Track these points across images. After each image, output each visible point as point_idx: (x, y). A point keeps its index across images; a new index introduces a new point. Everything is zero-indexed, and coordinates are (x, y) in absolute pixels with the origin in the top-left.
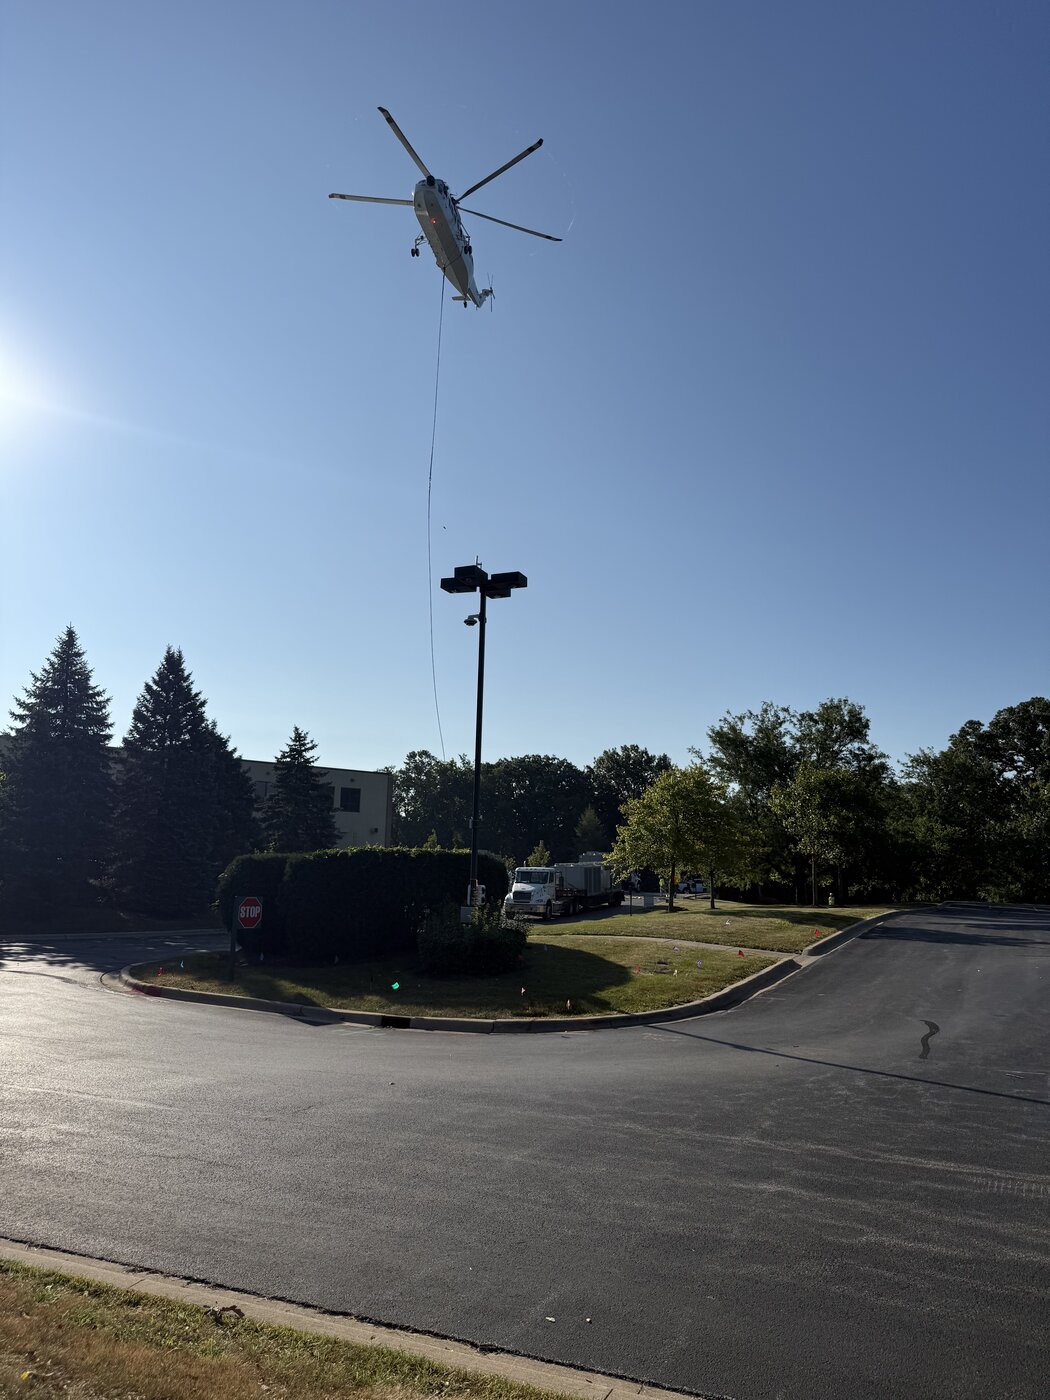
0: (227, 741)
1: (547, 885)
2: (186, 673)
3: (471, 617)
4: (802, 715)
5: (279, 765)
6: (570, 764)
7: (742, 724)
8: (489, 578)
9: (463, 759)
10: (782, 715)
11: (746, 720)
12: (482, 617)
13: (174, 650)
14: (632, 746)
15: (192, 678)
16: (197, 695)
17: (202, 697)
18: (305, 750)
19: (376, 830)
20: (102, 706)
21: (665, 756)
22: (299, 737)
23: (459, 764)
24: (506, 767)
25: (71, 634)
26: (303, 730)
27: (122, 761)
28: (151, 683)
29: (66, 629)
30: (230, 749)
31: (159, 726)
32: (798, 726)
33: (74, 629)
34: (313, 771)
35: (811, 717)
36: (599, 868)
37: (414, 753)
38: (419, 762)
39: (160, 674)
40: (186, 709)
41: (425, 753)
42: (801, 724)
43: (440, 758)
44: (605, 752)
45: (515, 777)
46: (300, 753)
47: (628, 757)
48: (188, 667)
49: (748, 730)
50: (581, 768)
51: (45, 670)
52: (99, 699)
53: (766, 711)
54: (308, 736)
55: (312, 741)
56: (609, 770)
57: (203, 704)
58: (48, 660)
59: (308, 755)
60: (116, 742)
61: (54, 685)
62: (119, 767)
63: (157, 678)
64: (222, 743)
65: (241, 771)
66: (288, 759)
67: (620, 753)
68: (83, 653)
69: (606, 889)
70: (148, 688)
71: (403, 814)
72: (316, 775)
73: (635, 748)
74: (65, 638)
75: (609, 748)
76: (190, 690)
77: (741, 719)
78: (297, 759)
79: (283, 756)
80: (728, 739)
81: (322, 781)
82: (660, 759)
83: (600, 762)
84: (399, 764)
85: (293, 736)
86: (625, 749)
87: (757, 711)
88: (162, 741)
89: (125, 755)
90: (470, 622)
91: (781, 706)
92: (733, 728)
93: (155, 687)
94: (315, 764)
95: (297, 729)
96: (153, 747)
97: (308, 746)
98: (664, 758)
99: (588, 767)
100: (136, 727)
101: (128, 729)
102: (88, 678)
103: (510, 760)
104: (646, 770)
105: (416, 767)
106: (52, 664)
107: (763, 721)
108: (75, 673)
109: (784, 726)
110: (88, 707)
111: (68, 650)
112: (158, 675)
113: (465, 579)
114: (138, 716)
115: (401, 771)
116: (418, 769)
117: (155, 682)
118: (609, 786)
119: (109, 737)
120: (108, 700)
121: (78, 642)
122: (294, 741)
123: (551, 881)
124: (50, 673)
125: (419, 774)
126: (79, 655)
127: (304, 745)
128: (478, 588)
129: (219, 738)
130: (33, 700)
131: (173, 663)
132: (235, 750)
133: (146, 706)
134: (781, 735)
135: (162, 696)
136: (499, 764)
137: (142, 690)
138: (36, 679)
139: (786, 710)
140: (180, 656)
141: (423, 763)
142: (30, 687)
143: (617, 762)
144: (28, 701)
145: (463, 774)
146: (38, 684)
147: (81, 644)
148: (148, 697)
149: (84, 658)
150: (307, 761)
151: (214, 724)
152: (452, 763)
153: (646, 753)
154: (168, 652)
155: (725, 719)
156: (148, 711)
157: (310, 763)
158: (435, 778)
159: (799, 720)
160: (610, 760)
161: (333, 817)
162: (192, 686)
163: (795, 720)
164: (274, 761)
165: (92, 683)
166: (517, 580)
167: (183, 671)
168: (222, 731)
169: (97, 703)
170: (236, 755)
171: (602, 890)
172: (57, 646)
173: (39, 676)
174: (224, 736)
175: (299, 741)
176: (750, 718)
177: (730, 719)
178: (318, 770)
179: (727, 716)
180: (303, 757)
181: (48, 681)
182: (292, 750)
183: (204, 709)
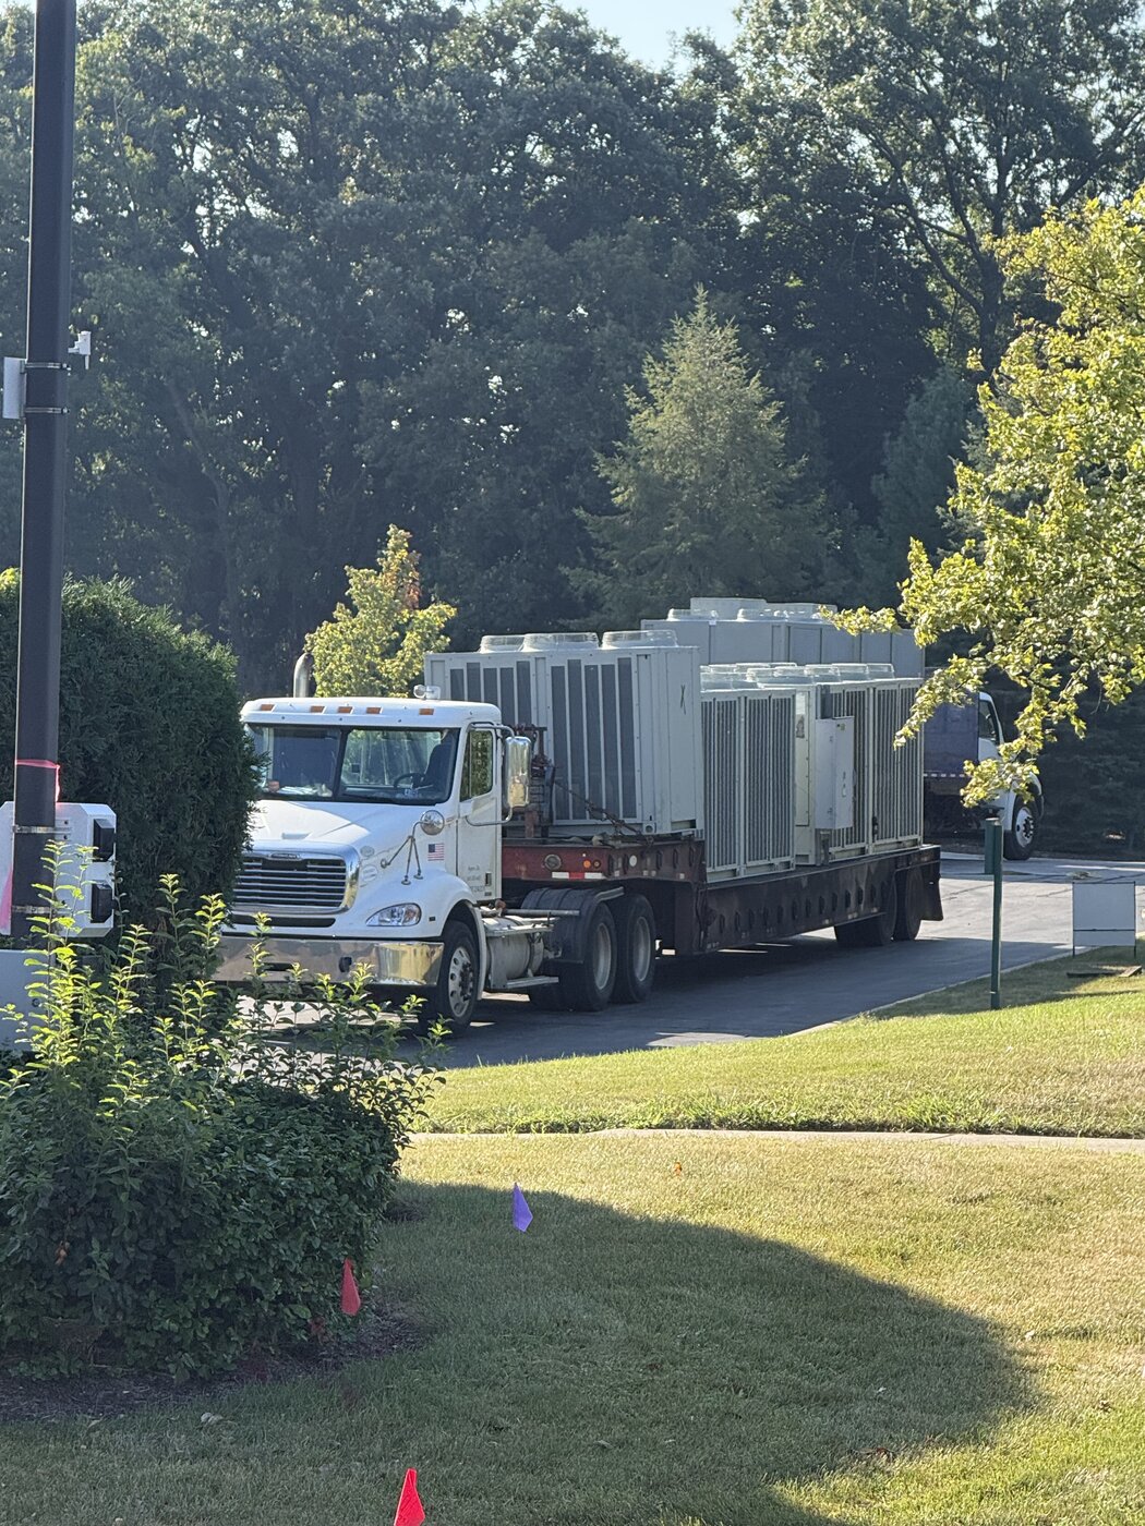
1: (446, 809)
36: (787, 704)
45: (205, 101)
69: (824, 840)
99: (700, 46)
123: (475, 786)
171: (803, 844)
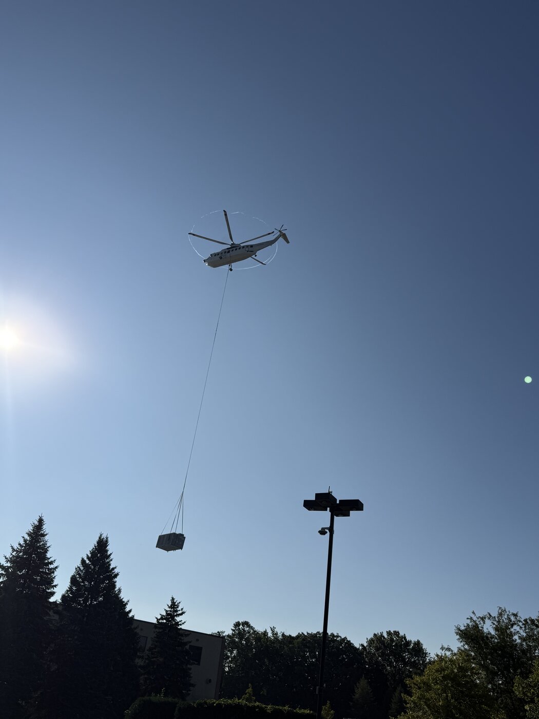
0: (127, 604)
2: (109, 553)
3: (323, 529)
4: (525, 620)
5: (158, 626)
6: (349, 641)
7: (484, 623)
8: (338, 502)
9: (273, 630)
10: (513, 618)
11: (487, 621)
12: (331, 529)
13: (104, 536)
14: (395, 632)
15: (112, 557)
16: (113, 569)
17: (116, 571)
18: (176, 615)
19: (210, 681)
20: (52, 571)
21: (418, 641)
22: (174, 605)
23: (270, 634)
24: (304, 640)
25: (41, 521)
26: (177, 600)
27: (57, 612)
28: (85, 559)
29: (38, 518)
30: (127, 610)
31: (86, 589)
32: (523, 629)
33: (43, 518)
34: (181, 632)
35: (532, 621)
37: (239, 622)
38: (241, 629)
39: (93, 553)
40: (105, 579)
41: (246, 624)
42: (525, 627)
43: (256, 629)
44: (375, 635)
45: (309, 648)
46: (173, 617)
47: (392, 640)
48: (110, 549)
49: (488, 628)
50: (357, 645)
51: (20, 544)
52: (51, 566)
53: (500, 614)
54: (180, 605)
55: (182, 609)
56: (377, 649)
57: (116, 576)
58: (23, 537)
59: (178, 619)
60: (56, 598)
61: (23, 555)
62: (56, 617)
63: (90, 555)
64: (123, 605)
65: (133, 627)
66: (165, 621)
67: (386, 636)
68: (46, 534)
70: (83, 561)
71: (227, 669)
72: (182, 635)
73: (397, 633)
74: (37, 523)
75: (378, 632)
76: (110, 565)
77: (483, 619)
78: (170, 621)
79: (162, 618)
80: (471, 635)
81: (185, 639)
82: (415, 644)
83: (371, 642)
84: (228, 631)
85: (170, 604)
86: (389, 633)
87: (495, 614)
88: (85, 601)
89: (60, 608)
90: (322, 532)
91: (512, 612)
92: (476, 626)
93: (87, 562)
94: (183, 627)
95: (173, 599)
96: (79, 604)
97: (179, 612)
98: (418, 644)
99: (362, 645)
100: (71, 588)
101: (65, 590)
102: (46, 551)
103: (306, 634)
104: (405, 652)
105: (240, 633)
106: (25, 541)
107: (499, 622)
108: (39, 547)
109: (515, 627)
110: (42, 572)
111: (37, 532)
112: (91, 553)
113: (322, 502)
114: (73, 580)
115: (228, 636)
116: (241, 634)
117: (88, 558)
118: (377, 662)
119: (53, 594)
120: (56, 567)
121: (44, 527)
122: (169, 607)
124: (23, 546)
125: (241, 639)
126: (43, 535)
127: (177, 611)
128: (328, 509)
129: (121, 601)
130: (9, 564)
131: (102, 545)
132: (130, 611)
133: (79, 574)
134: (511, 635)
135: (91, 568)
136: (299, 636)
137: (79, 564)
138: (14, 550)
139: (515, 615)
140: (107, 541)
141: (244, 630)
142: (9, 556)
143: (383, 642)
144: (5, 565)
145: (272, 642)
146: (14, 553)
147: (46, 528)
148: (82, 568)
149: (46, 538)
150: (177, 624)
151: (120, 590)
152: (265, 633)
153: (405, 638)
154: (100, 538)
155: (471, 618)
156: (80, 578)
157: (179, 625)
158: (252, 643)
159: (523, 624)
160: (377, 640)
161: (190, 669)
162: (111, 562)
163: (520, 624)
164: (155, 621)
165: (48, 555)
166: (357, 505)
167: (107, 551)
168: (124, 596)
169: (49, 569)
170: (130, 615)
172: (30, 529)
173: (15, 548)
174: (125, 600)
175: (174, 608)
176: (489, 619)
177: (475, 618)
178: (183, 632)
179: (473, 616)
180: (174, 620)
181: (21, 552)
182: (168, 614)
183: (116, 580)
